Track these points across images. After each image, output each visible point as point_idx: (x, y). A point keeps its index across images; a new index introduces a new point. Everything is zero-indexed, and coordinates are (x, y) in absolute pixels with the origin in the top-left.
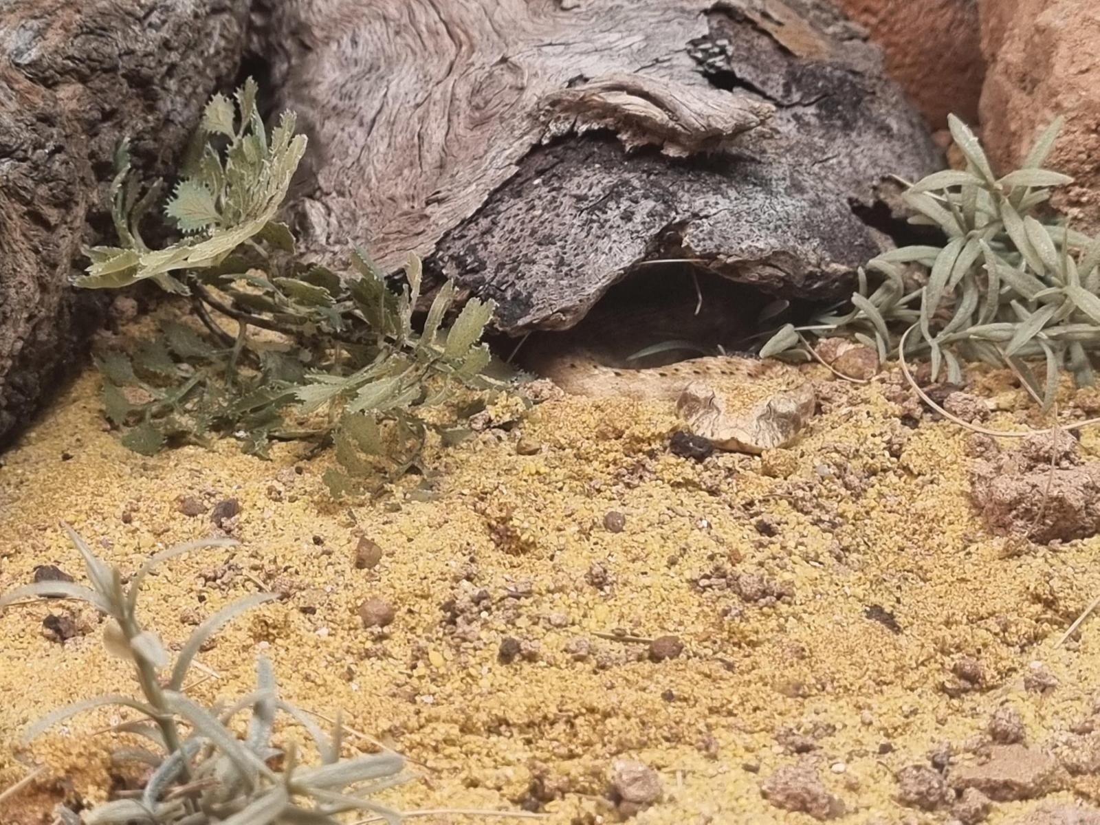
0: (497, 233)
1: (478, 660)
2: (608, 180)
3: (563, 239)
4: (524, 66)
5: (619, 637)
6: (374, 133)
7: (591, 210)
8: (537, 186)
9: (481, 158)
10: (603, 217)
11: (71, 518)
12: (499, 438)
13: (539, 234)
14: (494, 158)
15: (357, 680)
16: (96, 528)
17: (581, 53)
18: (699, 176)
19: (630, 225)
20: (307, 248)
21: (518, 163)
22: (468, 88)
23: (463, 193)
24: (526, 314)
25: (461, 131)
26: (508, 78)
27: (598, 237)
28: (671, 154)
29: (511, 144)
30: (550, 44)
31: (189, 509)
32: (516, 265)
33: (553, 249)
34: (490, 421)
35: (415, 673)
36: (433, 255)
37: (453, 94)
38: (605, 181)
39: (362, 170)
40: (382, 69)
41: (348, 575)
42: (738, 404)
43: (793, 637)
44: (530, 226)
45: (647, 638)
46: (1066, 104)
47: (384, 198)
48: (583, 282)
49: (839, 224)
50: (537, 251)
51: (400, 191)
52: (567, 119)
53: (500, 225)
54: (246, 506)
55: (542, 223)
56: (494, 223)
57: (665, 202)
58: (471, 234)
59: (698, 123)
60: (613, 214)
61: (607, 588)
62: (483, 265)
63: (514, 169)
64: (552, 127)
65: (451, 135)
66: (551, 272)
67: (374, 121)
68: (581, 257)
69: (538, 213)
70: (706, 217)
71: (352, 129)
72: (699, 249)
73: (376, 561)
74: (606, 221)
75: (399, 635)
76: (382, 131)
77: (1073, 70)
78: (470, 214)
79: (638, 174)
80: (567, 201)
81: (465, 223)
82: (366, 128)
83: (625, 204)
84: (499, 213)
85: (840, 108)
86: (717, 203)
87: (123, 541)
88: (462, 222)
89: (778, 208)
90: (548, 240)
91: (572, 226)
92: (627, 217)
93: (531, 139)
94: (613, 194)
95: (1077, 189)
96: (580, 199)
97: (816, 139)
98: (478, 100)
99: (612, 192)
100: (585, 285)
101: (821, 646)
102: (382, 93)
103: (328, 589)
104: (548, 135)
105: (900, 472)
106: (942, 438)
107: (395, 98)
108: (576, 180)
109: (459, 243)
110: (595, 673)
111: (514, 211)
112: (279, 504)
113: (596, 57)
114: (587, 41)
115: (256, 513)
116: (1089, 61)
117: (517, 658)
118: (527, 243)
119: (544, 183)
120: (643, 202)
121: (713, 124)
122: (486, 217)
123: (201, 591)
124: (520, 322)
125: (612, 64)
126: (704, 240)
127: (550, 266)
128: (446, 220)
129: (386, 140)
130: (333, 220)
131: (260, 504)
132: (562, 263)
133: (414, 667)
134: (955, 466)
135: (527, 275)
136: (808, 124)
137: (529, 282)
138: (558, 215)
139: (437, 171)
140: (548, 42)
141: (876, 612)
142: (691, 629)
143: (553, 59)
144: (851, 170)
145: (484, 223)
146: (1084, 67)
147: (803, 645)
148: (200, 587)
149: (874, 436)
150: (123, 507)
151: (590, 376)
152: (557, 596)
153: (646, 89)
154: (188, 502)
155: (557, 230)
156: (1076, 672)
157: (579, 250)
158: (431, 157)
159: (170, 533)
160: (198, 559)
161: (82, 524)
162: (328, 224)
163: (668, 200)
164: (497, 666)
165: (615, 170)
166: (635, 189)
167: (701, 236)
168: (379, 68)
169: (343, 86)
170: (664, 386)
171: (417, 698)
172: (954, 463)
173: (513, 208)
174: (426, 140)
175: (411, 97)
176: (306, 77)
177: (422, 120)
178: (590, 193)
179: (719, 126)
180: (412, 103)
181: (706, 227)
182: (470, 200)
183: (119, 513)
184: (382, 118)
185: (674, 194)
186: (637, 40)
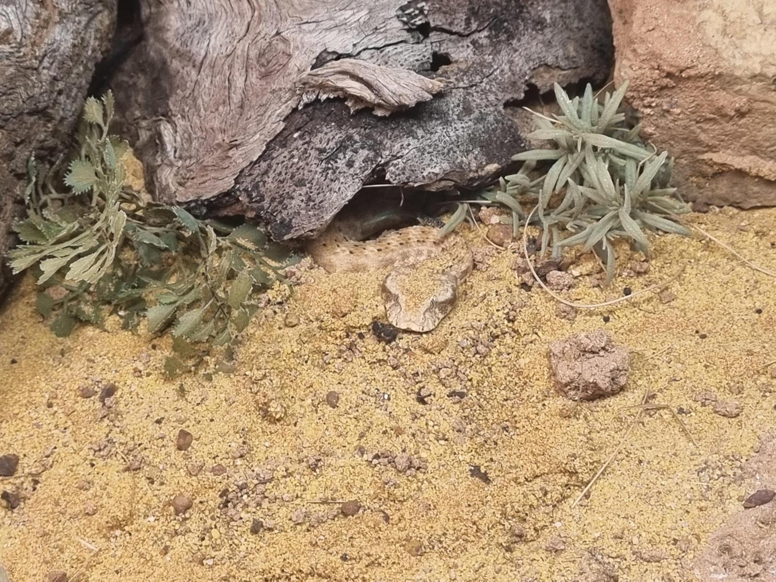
0: (271, 175)
1: (239, 533)
2: (339, 136)
3: (311, 182)
4: (291, 39)
5: (324, 502)
6: (202, 73)
7: (328, 161)
8: (295, 139)
9: (262, 115)
10: (335, 165)
11: (16, 411)
12: (275, 313)
13: (296, 178)
14: (270, 116)
15: (171, 552)
16: (32, 415)
17: (326, 29)
18: (398, 123)
19: (352, 171)
20: (162, 161)
21: (284, 121)
22: (257, 51)
23: (251, 140)
24: (289, 233)
25: (254, 80)
26: (281, 46)
27: (332, 180)
28: (379, 115)
29: (280, 107)
30: (307, 22)
31: (86, 394)
32: (283, 199)
33: (305, 190)
34: (269, 300)
35: (204, 543)
36: (233, 187)
37: (248, 55)
38: (337, 137)
39: (195, 100)
40: (206, 24)
41: (173, 456)
42: (412, 304)
43: (426, 496)
44: (291, 170)
45: (341, 501)
46: (639, 51)
47: (208, 127)
48: (322, 212)
49: (494, 130)
50: (294, 191)
51: (216, 124)
52: (314, 91)
53: (273, 168)
54: (120, 385)
55: (298, 169)
56: (270, 166)
57: (375, 151)
58: (256, 172)
59: (393, 100)
60: (341, 163)
61: (318, 470)
62: (262, 199)
63: (282, 125)
64: (304, 97)
65: (248, 82)
66: (303, 205)
67: (202, 63)
68: (321, 195)
69: (296, 160)
70: (402, 156)
71: (188, 69)
72: (396, 182)
73: (189, 445)
74: (337, 168)
75: (195, 516)
76: (207, 71)
77: (644, 29)
78: (255, 159)
79: (358, 130)
80: (314, 153)
81: (253, 164)
82: (197, 69)
83: (349, 154)
84: (273, 159)
85: (505, 24)
86: (409, 145)
87: (48, 422)
88: (251, 163)
89: (452, 134)
90: (301, 183)
91: (316, 172)
92: (350, 164)
93: (292, 104)
94: (342, 147)
95: (649, 99)
96: (321, 151)
97: (486, 57)
98: (263, 60)
99: (341, 146)
100: (324, 215)
101: (441, 501)
102: (206, 44)
103: (161, 467)
104: (302, 103)
105: (513, 334)
106: (543, 301)
107: (214, 49)
108: (320, 135)
109: (249, 179)
110: (308, 530)
111: (281, 158)
112: (140, 379)
113: (335, 32)
114: (331, 19)
115: (126, 389)
116: (654, 22)
117: (261, 530)
118: (288, 184)
119: (301, 137)
120: (360, 151)
121: (403, 101)
122: (265, 161)
123: (92, 460)
124: (286, 238)
125: (346, 36)
126: (399, 175)
127: (302, 201)
128: (241, 160)
129: (210, 78)
130: (178, 139)
131: (129, 382)
132: (309, 199)
133: (203, 539)
134: (549, 323)
135: (289, 206)
136: (482, 46)
137: (290, 211)
138: (307, 164)
139: (239, 110)
140: (305, 21)
141: (476, 471)
142: (367, 492)
143: (308, 35)
144: (510, 74)
145: (264, 165)
146: (651, 28)
147: (430, 502)
148: (91, 457)
149: (498, 310)
150: (47, 396)
151: (335, 253)
152: (288, 479)
153: (361, 76)
154: (85, 391)
155: (308, 176)
156: (582, 526)
157: (320, 190)
158: (236, 98)
159: (75, 413)
160: (91, 432)
161: (24, 414)
162: (175, 141)
163: (376, 148)
164: (250, 536)
165: (344, 127)
166: (356, 142)
167: (397, 172)
168: (204, 22)
169: (182, 35)
170: (380, 258)
171: (204, 562)
172: (549, 320)
173: (281, 154)
174: (233, 83)
175: (224, 48)
176: (160, 23)
177: (230, 67)
178: (328, 147)
179: (407, 103)
180: (224, 54)
181: (401, 165)
182: (255, 147)
183: (45, 401)
184: (207, 62)
185: (381, 143)
186: (363, 14)
